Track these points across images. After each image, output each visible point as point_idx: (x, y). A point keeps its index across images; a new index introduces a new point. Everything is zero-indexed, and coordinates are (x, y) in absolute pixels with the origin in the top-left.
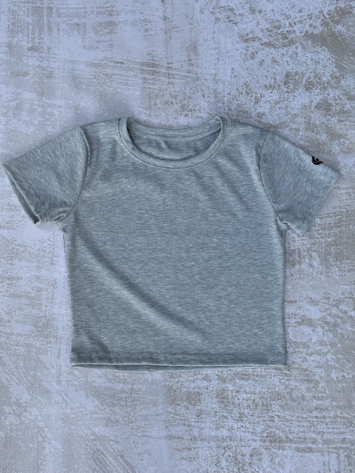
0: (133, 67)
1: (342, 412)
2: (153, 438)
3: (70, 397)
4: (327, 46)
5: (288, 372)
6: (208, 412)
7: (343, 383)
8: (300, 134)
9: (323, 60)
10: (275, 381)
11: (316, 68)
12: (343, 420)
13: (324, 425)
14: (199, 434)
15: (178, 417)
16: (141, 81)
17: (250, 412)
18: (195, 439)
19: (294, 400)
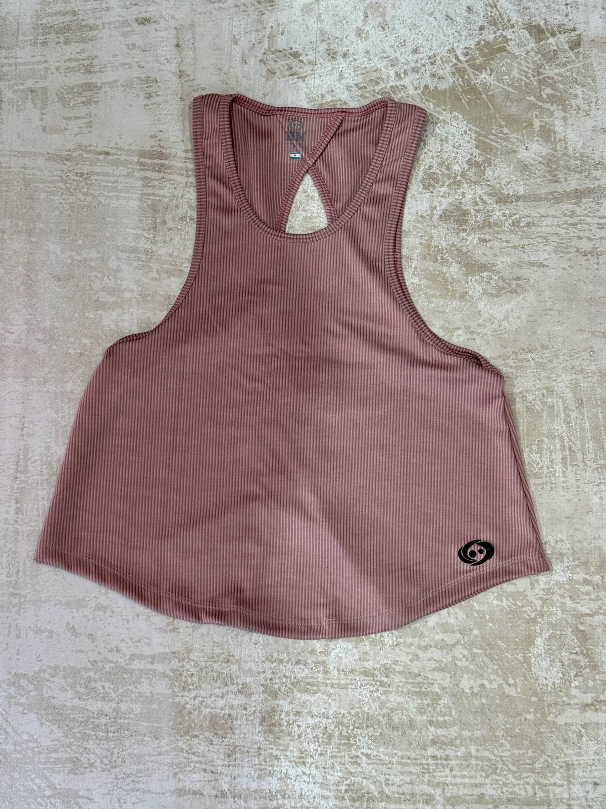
0: (125, 160)
1: (479, 748)
2: (152, 793)
3: (12, 724)
4: (462, 111)
5: (385, 680)
6: (246, 749)
7: (481, 697)
8: (413, 266)
9: (454, 136)
10: (362, 696)
11: (442, 150)
12: (480, 763)
13: (447, 771)
14: (231, 786)
15: (195, 758)
16: (139, 183)
17: (319, 749)
18: (223, 795)
19: (394, 728)
